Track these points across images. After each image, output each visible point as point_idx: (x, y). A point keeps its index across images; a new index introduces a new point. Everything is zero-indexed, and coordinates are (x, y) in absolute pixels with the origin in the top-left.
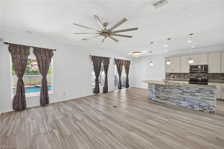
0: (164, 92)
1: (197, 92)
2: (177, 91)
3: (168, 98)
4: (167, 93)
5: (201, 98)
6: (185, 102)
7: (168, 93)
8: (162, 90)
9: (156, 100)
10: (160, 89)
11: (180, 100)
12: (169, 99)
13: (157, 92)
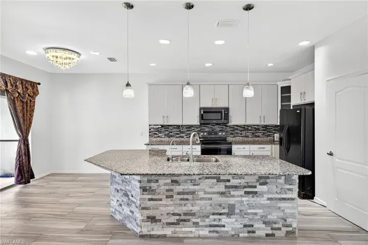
0: (172, 196)
1: (261, 184)
2: (210, 187)
3: (185, 214)
4: (182, 199)
5: (269, 199)
6: (234, 220)
7: (186, 197)
8: (168, 190)
9: (145, 231)
10: (159, 186)
11: (220, 214)
12: (188, 217)
13: (150, 200)
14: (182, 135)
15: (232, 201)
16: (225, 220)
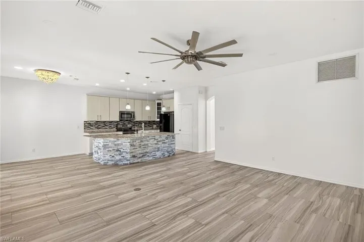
0: (141, 147)
2: (152, 142)
4: (144, 147)
5: (168, 144)
8: (139, 145)
9: (131, 162)
10: (136, 143)
11: (156, 151)
12: (146, 154)
13: (133, 149)
14: (106, 127)
15: (159, 146)
16: (157, 153)
